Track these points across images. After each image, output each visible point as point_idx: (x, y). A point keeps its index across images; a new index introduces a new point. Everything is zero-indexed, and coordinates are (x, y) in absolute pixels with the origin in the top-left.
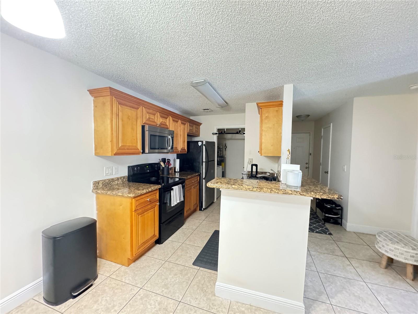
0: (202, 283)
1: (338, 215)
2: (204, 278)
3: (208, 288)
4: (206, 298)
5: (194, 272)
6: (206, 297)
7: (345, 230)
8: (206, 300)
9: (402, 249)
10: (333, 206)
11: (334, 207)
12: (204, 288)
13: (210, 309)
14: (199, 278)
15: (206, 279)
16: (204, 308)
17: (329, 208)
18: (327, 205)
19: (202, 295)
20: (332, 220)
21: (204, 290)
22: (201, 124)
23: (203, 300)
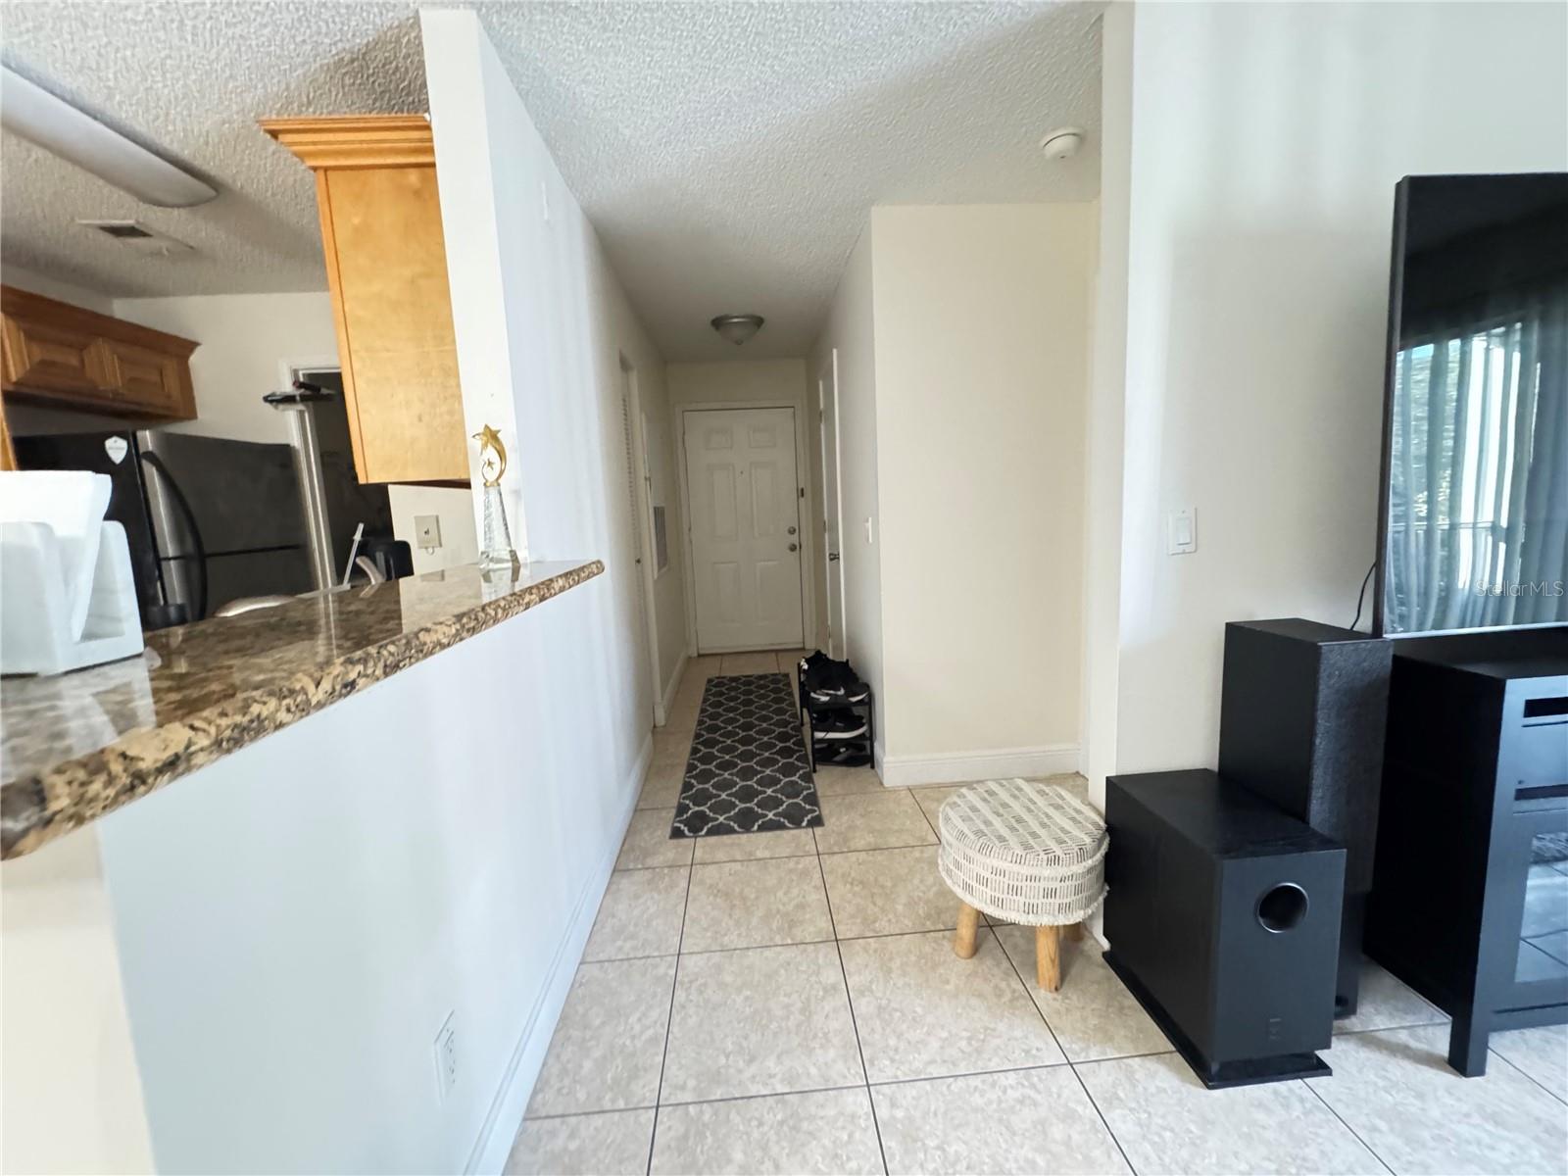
1: (862, 725)
7: (881, 784)
9: (1016, 868)
10: (839, 693)
11: (842, 696)
17: (825, 703)
18: (818, 692)
20: (842, 750)
22: (191, 346)
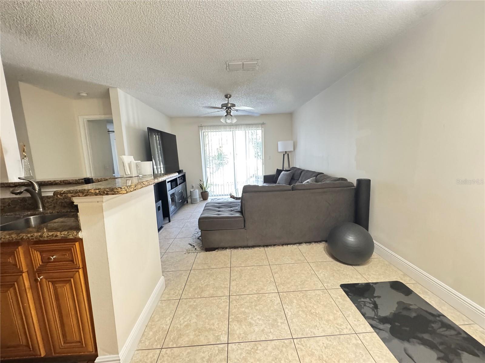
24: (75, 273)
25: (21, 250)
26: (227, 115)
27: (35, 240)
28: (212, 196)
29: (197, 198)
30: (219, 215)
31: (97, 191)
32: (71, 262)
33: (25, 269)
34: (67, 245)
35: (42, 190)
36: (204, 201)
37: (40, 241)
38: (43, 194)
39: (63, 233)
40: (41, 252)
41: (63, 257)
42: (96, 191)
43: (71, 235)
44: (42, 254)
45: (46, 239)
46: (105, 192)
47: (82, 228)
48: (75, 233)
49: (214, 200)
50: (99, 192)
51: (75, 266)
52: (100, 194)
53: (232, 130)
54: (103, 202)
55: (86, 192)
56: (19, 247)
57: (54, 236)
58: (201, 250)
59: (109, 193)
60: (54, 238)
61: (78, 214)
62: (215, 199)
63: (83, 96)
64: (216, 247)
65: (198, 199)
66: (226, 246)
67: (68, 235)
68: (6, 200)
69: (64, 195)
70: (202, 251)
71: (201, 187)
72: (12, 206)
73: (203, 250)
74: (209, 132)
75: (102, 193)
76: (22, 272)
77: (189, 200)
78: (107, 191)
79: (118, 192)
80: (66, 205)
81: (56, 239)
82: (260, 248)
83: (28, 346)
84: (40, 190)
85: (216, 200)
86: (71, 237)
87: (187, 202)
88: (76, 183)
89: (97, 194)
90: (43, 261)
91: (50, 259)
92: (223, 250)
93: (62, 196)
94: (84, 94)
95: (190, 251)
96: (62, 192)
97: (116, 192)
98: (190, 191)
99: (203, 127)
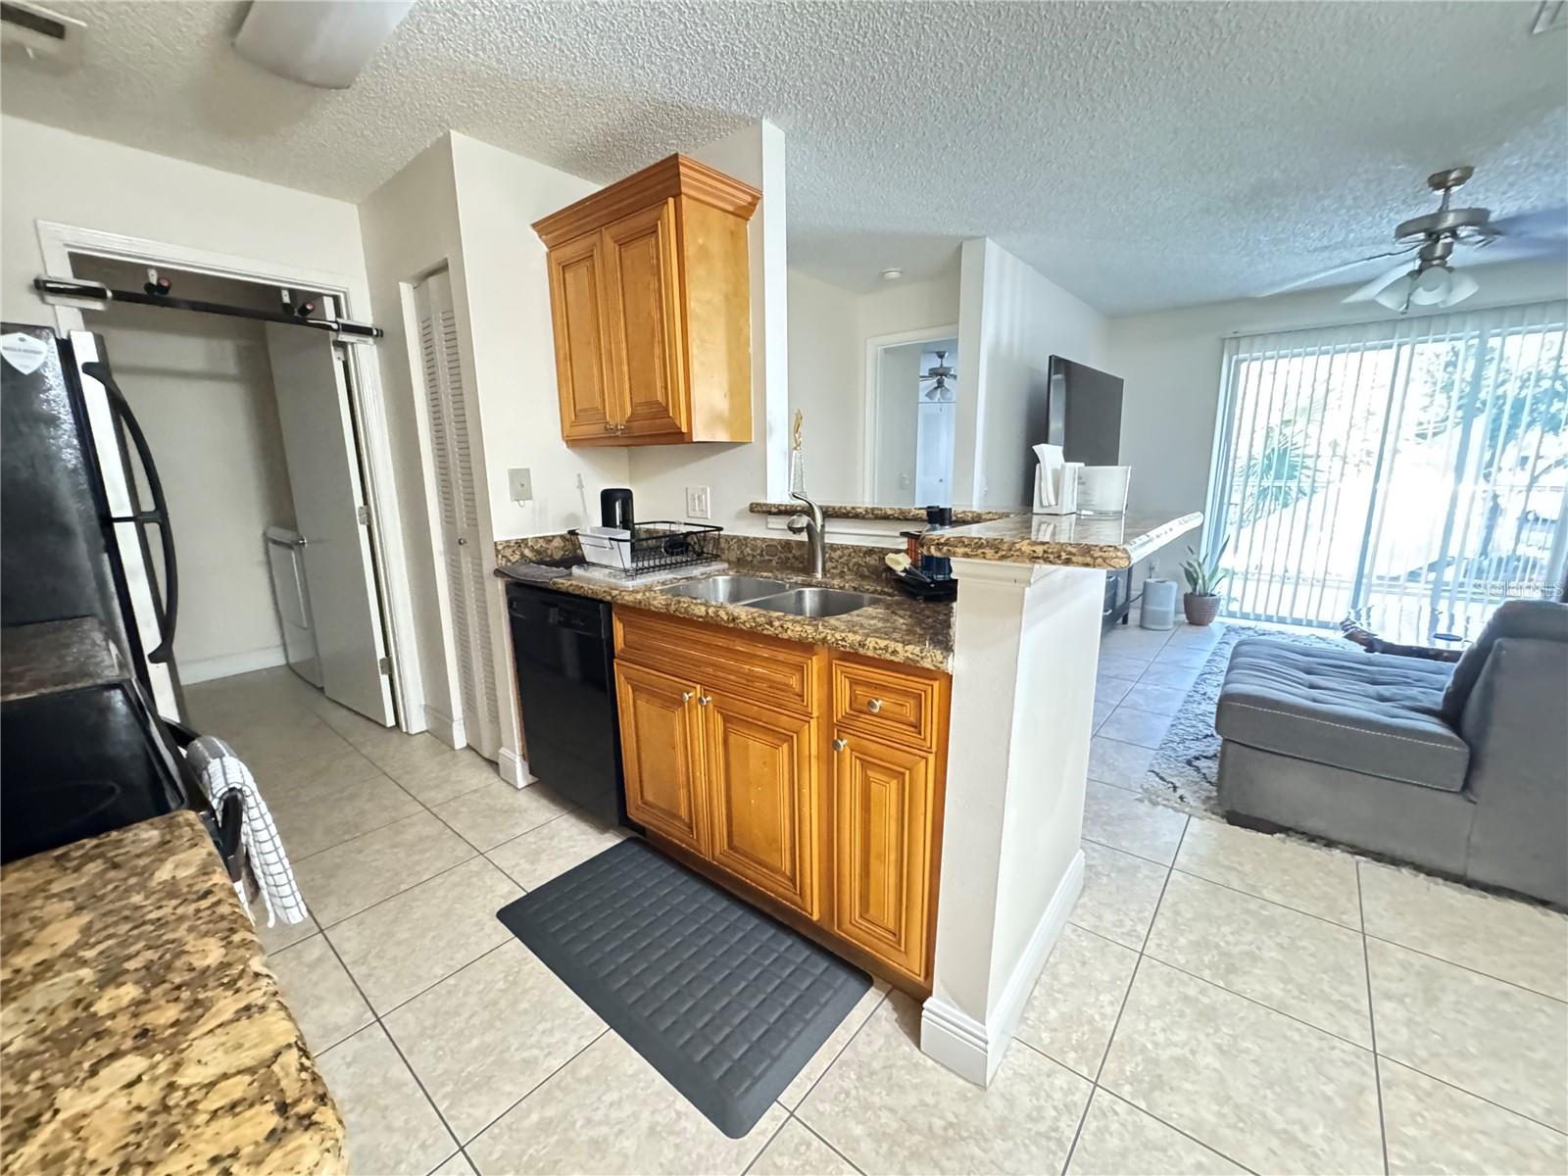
0: (895, 1125)
2: (867, 1106)
3: (936, 1106)
4: (996, 1137)
5: (803, 1148)
6: (990, 1136)
8: (1010, 1144)
12: (930, 1128)
13: (1059, 1141)
14: (858, 1130)
15: (876, 1099)
16: (1054, 1168)
19: (977, 1152)
21: (945, 1129)
23: (1008, 1154)
24: (918, 763)
25: (815, 664)
26: (1420, 271)
27: (848, 649)
28: (1232, 615)
29: (1166, 613)
30: (1315, 700)
31: (1040, 550)
32: (912, 729)
33: (815, 714)
34: (914, 684)
35: (827, 529)
36: (1194, 628)
37: (857, 653)
38: (828, 539)
39: (909, 648)
40: (854, 682)
41: (897, 709)
42: (1034, 548)
43: (929, 660)
44: (854, 687)
45: (870, 653)
46: (1064, 556)
47: (956, 648)
48: (940, 658)
49: (1241, 631)
50: (1045, 552)
51: (923, 743)
52: (1047, 560)
53: (1396, 342)
54: (1029, 583)
55: (1005, 547)
56: (814, 658)
57: (890, 650)
58: (1206, 810)
59: (1074, 559)
60: (888, 657)
61: (954, 605)
62: (1243, 629)
63: (892, 280)
64: (1275, 818)
65: (1172, 617)
66: (1334, 835)
67: (922, 658)
68: (759, 543)
69: (945, 548)
70: (1209, 814)
71: (1192, 579)
72: (767, 558)
73: (1213, 813)
74: (1265, 358)
75: (1051, 557)
76: (809, 715)
77: (1134, 615)
78: (1070, 553)
79: (1104, 559)
80: (867, 573)
81: (892, 661)
82: (1543, 914)
83: (793, 880)
84: (823, 526)
85: (1251, 633)
86: (927, 664)
87: (1125, 621)
88: (898, 519)
89: (1038, 558)
90: (854, 705)
91: (871, 704)
92: (1313, 844)
93: (940, 550)
94: (894, 275)
95: (1159, 799)
96: (942, 541)
97: (1099, 560)
98: (1145, 584)
99: (1244, 344)
